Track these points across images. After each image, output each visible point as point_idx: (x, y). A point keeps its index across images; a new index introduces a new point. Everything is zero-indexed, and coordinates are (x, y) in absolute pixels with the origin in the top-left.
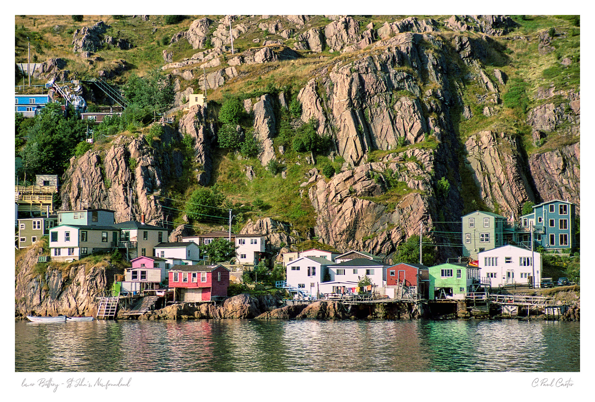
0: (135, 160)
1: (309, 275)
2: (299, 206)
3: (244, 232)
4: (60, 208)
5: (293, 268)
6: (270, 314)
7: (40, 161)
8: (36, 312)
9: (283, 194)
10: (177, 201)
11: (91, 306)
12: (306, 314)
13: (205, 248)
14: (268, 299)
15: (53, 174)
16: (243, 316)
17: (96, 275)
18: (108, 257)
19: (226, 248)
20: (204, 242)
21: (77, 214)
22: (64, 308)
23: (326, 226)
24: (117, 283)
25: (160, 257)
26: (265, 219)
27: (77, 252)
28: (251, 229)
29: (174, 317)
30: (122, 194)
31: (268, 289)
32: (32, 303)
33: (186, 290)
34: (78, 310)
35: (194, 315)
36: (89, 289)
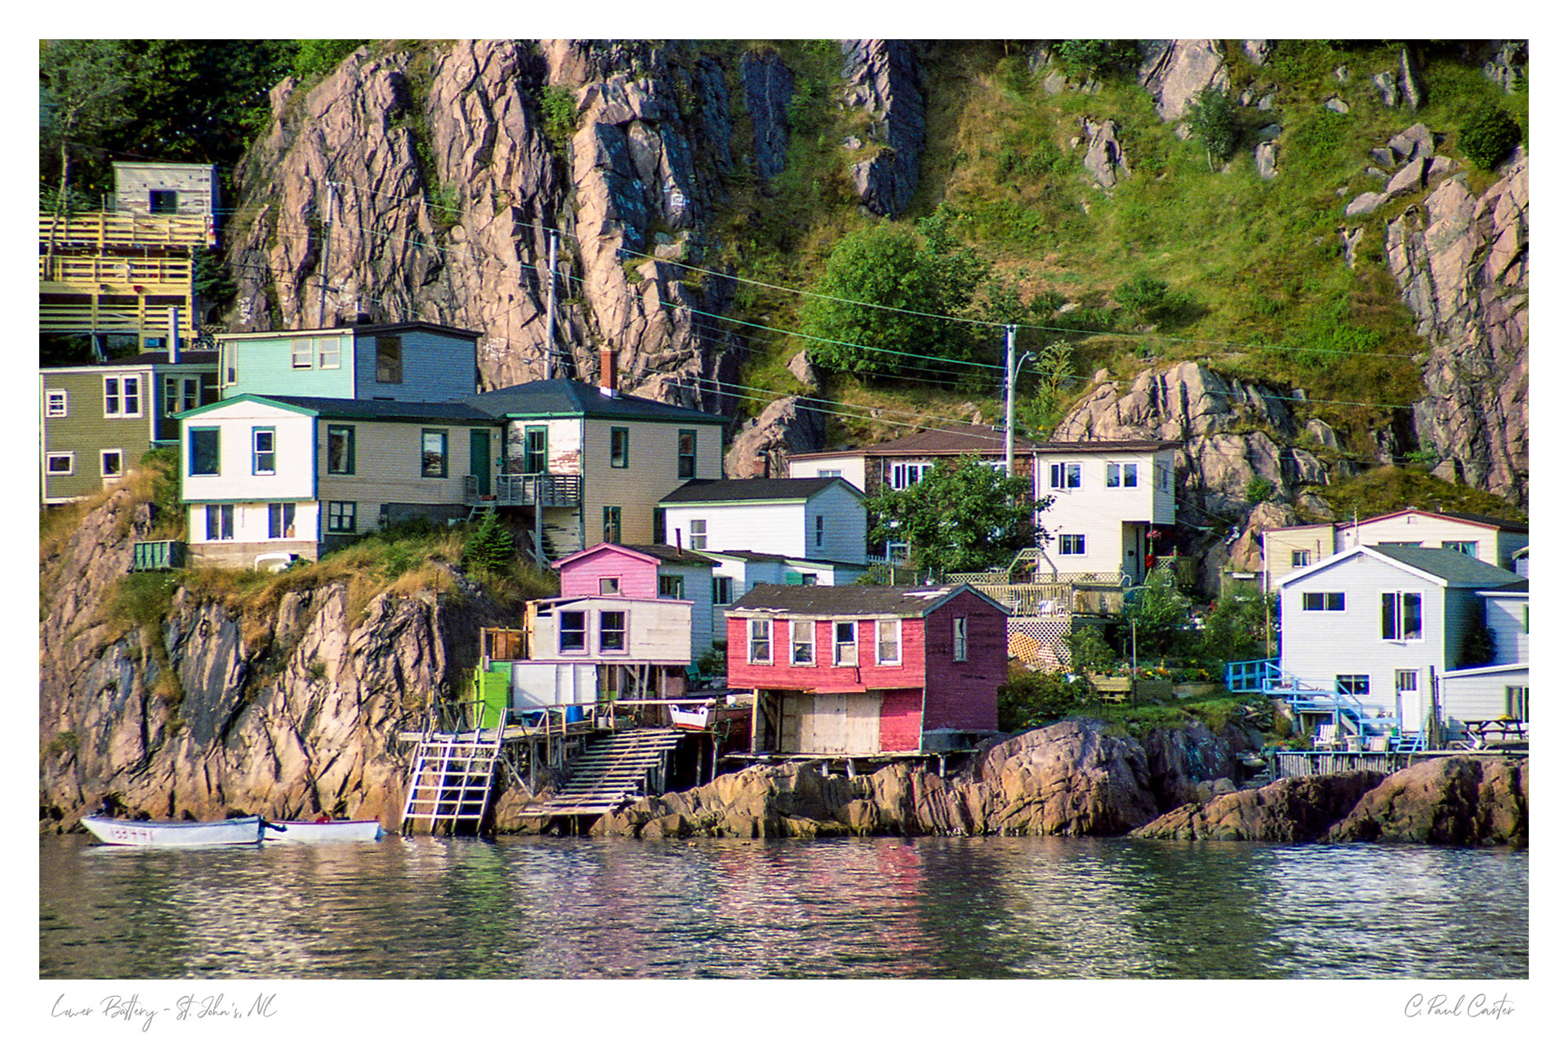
0: (567, 96)
1: (1389, 632)
2: (1339, 307)
3: (1073, 431)
4: (227, 318)
5: (1314, 602)
6: (1203, 818)
7: (133, 97)
8: (123, 801)
9: (1263, 250)
10: (762, 284)
11: (376, 776)
12: (1379, 818)
13: (893, 508)
14: (1192, 743)
15: (193, 161)
16: (1074, 824)
17: (399, 630)
18: (450, 548)
19: (990, 505)
20: (887, 480)
21: (305, 347)
22: (251, 781)
23: (1472, 400)
24: (491, 670)
25: (686, 545)
26: (1174, 371)
27: (306, 525)
28: (1109, 417)
29: (755, 827)
30: (509, 256)
31: (1189, 700)
32: (104, 760)
33: (806, 699)
34: (315, 794)
35: (844, 820)
36: (364, 695)
